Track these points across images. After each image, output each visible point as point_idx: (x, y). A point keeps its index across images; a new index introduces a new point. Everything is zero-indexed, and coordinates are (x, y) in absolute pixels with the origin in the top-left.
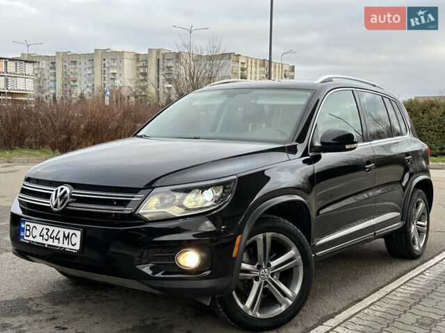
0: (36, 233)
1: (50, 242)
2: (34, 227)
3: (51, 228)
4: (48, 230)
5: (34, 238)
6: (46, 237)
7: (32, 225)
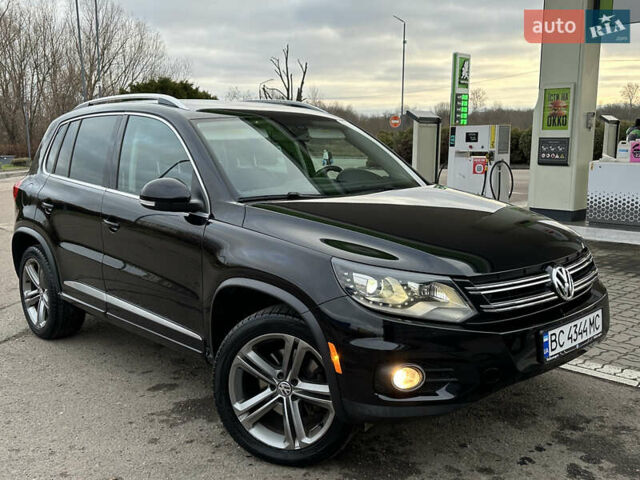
0: (563, 338)
1: (580, 340)
2: (562, 331)
3: (578, 322)
4: (576, 326)
5: (561, 346)
6: (574, 337)
7: (557, 331)
